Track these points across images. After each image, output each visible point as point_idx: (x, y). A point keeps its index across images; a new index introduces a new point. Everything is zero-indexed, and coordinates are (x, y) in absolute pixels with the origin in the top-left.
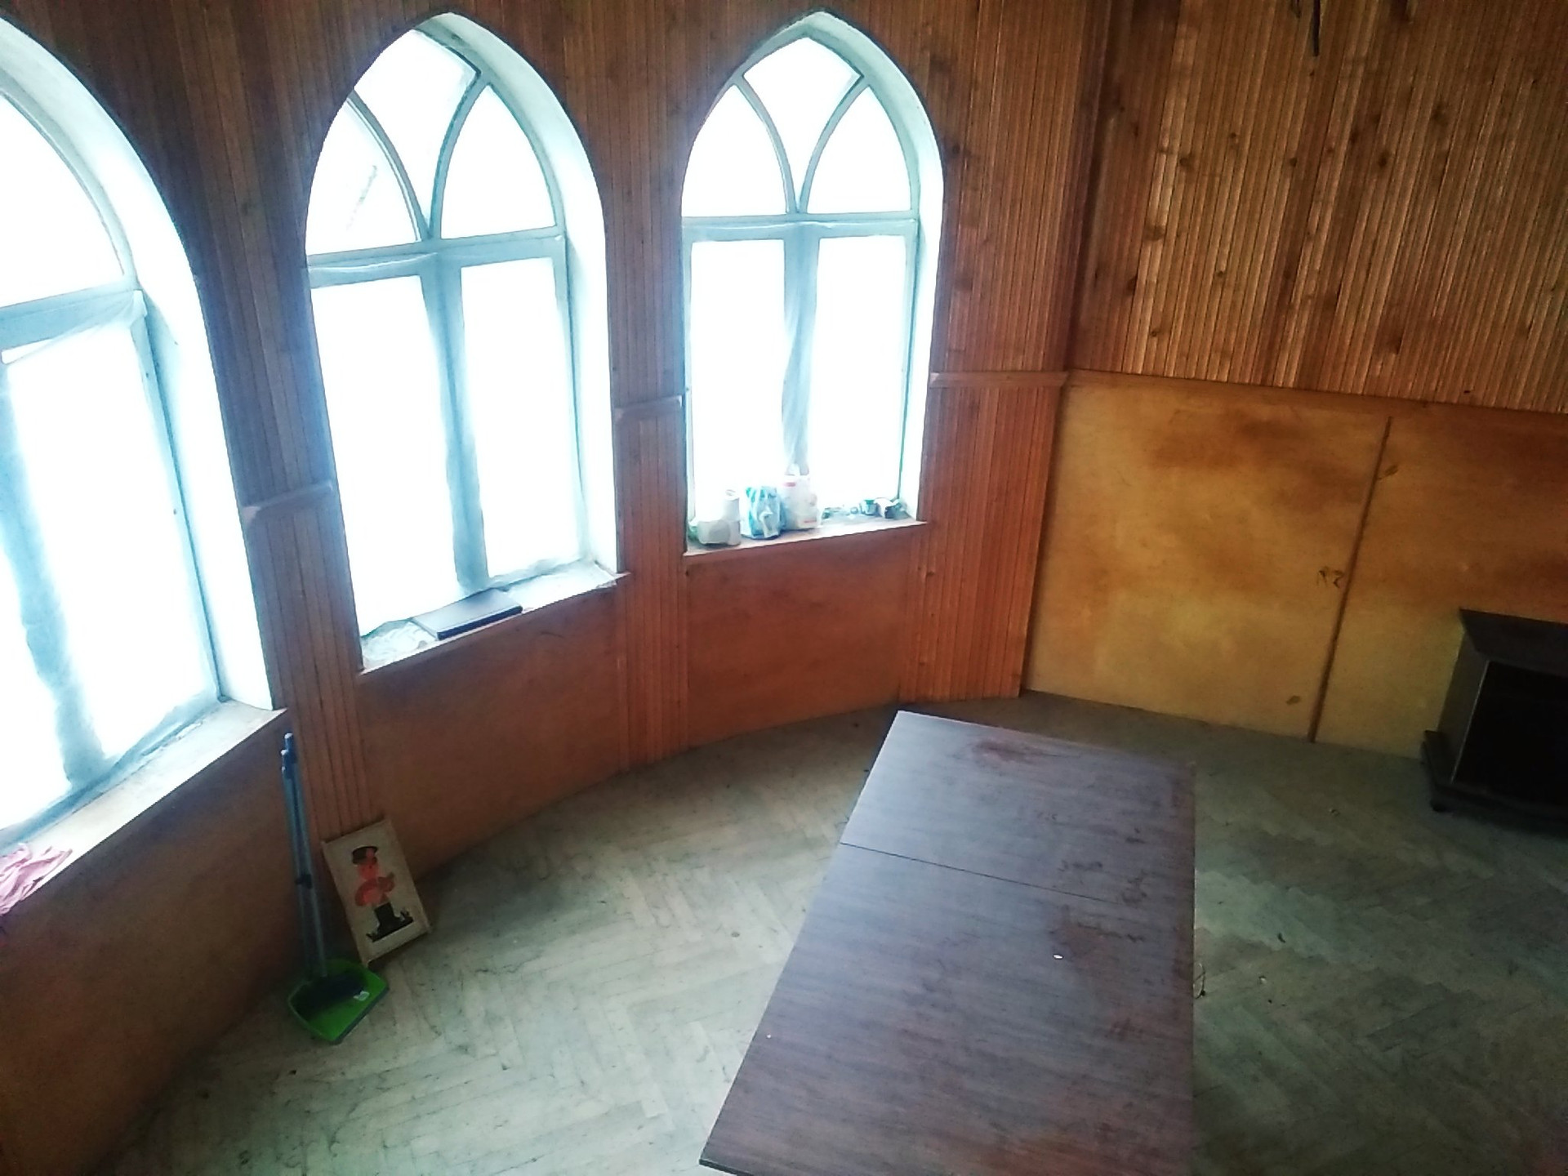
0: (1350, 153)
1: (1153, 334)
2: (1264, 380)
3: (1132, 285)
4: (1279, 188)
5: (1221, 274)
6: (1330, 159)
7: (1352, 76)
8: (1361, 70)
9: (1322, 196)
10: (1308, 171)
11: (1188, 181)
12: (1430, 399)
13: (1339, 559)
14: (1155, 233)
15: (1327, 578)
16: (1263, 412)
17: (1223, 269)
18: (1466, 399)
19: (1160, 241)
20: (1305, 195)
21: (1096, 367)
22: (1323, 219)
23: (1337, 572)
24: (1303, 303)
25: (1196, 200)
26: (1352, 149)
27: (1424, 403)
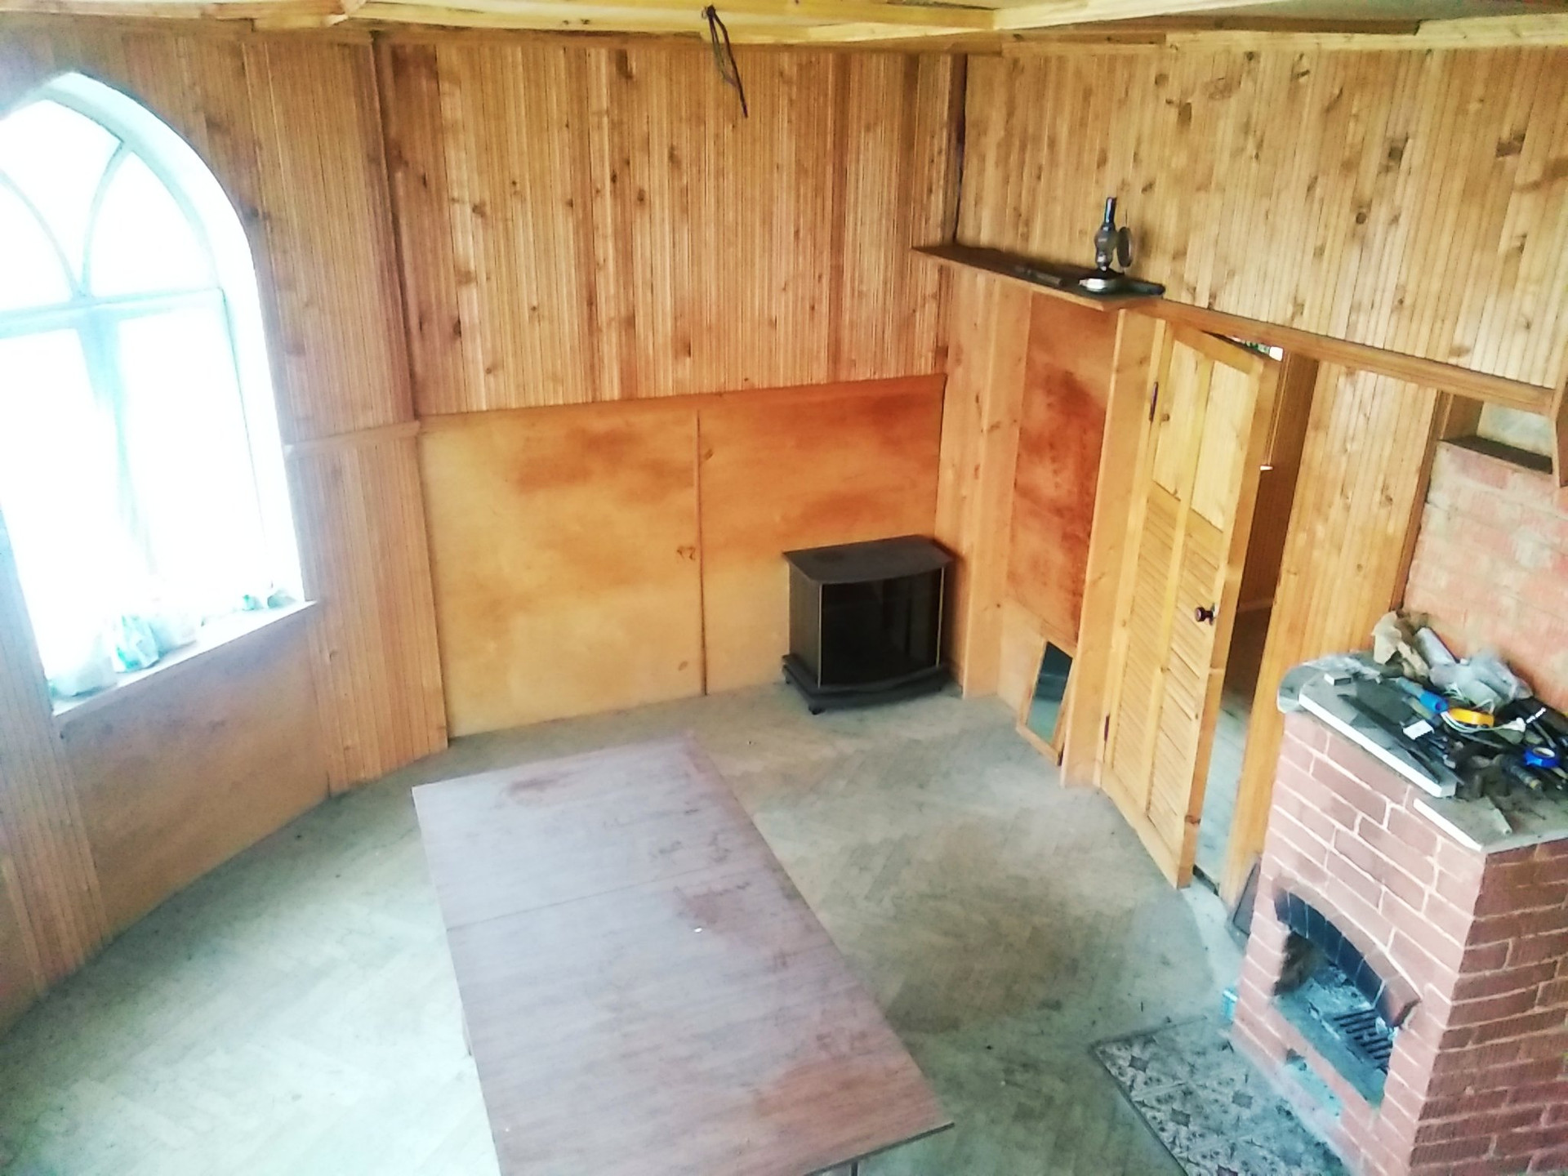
0: (614, 192)
1: (489, 371)
2: (594, 398)
3: (457, 329)
4: (563, 226)
5: (534, 309)
6: (599, 199)
7: (600, 127)
8: (605, 120)
9: (600, 232)
10: (585, 209)
11: (485, 226)
12: (723, 390)
13: (689, 539)
14: (465, 278)
15: (684, 554)
16: (599, 425)
17: (535, 303)
18: (747, 385)
19: (473, 285)
20: (586, 230)
21: (443, 411)
22: (606, 250)
23: (691, 548)
24: (609, 324)
25: (496, 243)
26: (615, 187)
27: (720, 394)
